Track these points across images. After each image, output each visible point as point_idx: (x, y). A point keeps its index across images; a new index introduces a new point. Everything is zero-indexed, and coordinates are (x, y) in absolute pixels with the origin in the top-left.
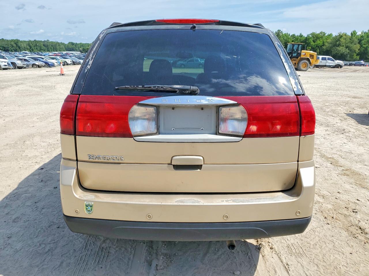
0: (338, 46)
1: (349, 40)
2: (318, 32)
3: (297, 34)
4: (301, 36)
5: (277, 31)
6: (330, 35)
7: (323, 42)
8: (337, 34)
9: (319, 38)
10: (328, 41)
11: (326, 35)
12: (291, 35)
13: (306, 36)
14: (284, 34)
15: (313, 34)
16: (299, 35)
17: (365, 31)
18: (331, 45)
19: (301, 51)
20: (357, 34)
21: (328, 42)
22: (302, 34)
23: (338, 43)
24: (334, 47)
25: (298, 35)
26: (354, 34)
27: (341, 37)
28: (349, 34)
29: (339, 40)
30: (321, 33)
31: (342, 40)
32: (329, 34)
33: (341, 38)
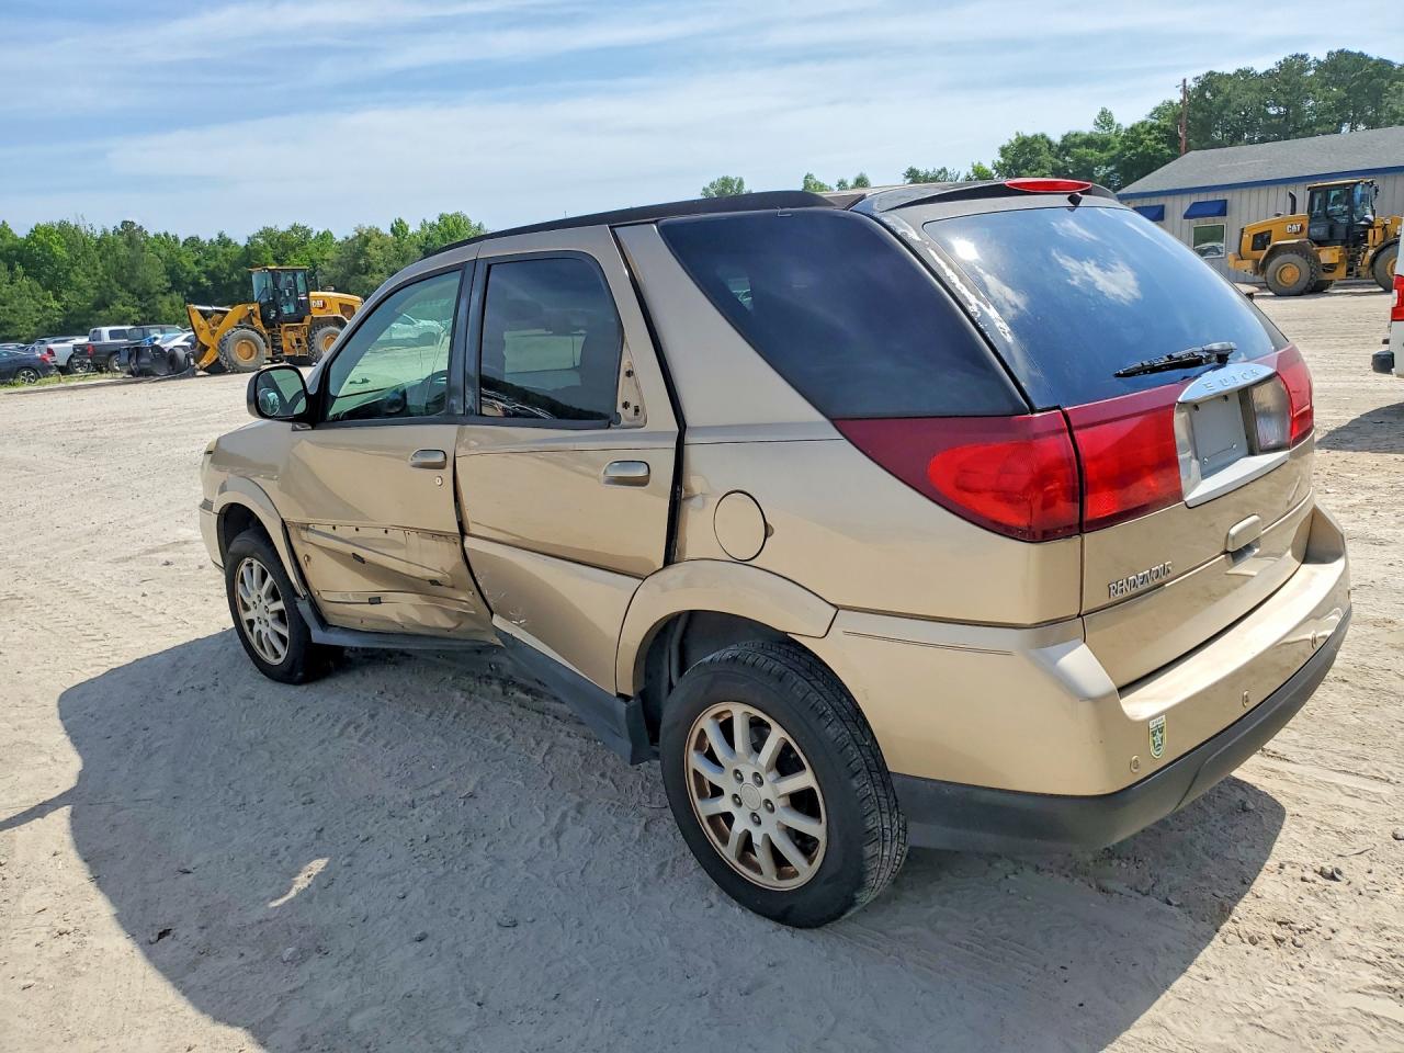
0: (366, 273)
1: (393, 252)
2: (283, 227)
3: (207, 235)
4: (224, 242)
5: (119, 227)
6: (326, 236)
7: (312, 261)
8: (351, 234)
9: (293, 249)
10: (326, 256)
11: (313, 236)
12: (182, 240)
13: (242, 242)
14: (151, 235)
15: (267, 233)
16: (215, 238)
17: (429, 221)
18: (341, 270)
19: (307, 295)
20: (410, 231)
21: (328, 260)
22: (228, 235)
23: (362, 262)
24: (353, 277)
25: (211, 241)
26: (399, 229)
27: (367, 241)
28: (386, 230)
29: (361, 253)
30: (295, 228)
31: (370, 250)
32: (321, 233)
33: (366, 245)
